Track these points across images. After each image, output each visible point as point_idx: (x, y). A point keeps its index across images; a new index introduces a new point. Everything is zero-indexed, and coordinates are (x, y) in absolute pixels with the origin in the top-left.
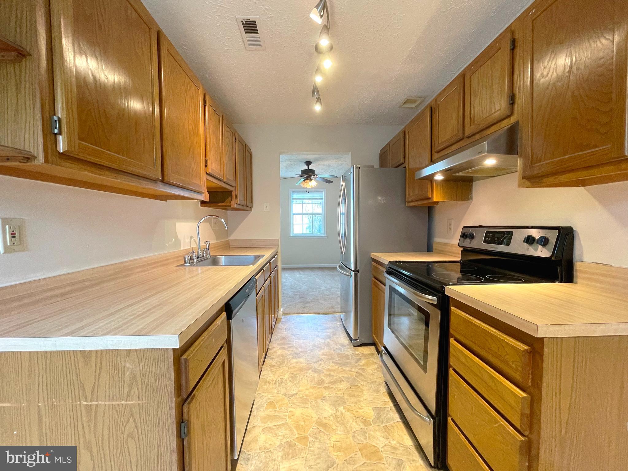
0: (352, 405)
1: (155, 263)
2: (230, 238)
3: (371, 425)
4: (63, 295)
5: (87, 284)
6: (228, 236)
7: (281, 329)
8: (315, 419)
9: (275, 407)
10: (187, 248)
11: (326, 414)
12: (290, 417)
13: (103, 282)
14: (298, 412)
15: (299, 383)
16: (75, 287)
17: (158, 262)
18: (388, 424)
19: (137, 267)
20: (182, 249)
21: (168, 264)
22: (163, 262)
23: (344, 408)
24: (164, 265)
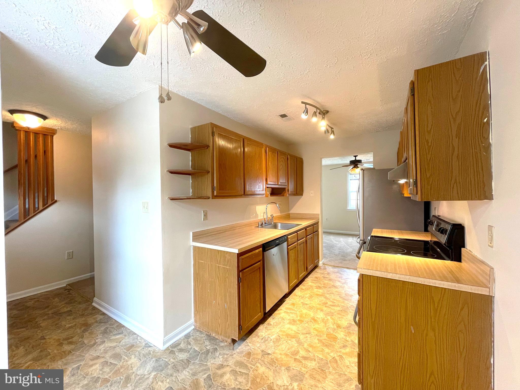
0: (336, 318)
1: (245, 225)
2: (291, 212)
3: (341, 328)
4: (215, 234)
5: (221, 231)
6: (289, 210)
7: (318, 273)
8: (312, 317)
9: (294, 306)
10: (261, 218)
11: (319, 316)
12: (299, 312)
13: (226, 231)
14: (304, 311)
15: (312, 300)
16: (218, 232)
17: (247, 225)
18: (352, 332)
19: (238, 227)
20: (259, 218)
21: (251, 226)
22: (249, 225)
23: (331, 318)
24: (250, 226)
